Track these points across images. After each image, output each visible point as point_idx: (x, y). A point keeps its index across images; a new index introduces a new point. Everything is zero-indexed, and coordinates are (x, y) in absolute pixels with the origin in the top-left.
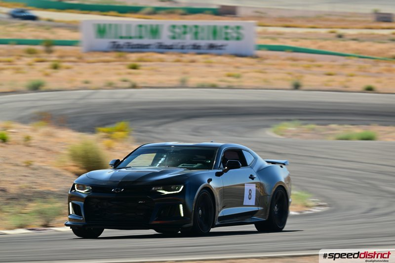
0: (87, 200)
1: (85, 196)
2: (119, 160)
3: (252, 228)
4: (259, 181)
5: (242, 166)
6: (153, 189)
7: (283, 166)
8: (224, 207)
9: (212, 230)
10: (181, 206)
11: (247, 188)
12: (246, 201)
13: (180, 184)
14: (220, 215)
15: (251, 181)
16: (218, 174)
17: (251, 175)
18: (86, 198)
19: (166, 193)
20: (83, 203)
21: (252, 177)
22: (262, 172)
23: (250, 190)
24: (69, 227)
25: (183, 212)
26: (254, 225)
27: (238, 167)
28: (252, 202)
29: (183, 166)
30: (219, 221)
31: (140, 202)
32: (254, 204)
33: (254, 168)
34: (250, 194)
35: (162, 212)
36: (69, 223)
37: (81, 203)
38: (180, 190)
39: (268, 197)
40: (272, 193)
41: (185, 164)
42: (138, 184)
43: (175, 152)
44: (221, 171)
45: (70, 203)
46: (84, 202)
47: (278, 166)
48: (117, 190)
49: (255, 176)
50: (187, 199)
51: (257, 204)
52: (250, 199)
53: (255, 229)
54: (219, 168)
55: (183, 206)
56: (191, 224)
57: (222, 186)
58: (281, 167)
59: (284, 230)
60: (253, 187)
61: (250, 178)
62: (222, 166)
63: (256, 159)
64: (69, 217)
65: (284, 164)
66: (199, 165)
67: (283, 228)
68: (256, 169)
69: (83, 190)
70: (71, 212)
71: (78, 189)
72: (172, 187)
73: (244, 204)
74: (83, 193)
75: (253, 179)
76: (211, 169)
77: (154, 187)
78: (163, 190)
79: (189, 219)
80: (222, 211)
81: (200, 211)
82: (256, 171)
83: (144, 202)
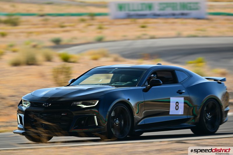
3: (189, 131)
4: (187, 96)
5: (163, 84)
6: (75, 103)
7: (222, 82)
11: (173, 100)
13: (97, 99)
14: (139, 124)
16: (146, 90)
17: (179, 90)
19: (85, 106)
20: (24, 116)
25: (97, 122)
26: (190, 129)
27: (160, 85)
28: (181, 112)
31: (63, 114)
32: (183, 114)
33: (184, 85)
34: (177, 106)
36: (18, 131)
37: (22, 115)
38: (96, 104)
39: (197, 107)
40: (202, 104)
41: (117, 83)
42: (62, 100)
44: (145, 87)
45: (18, 115)
48: (46, 105)
49: (184, 91)
50: (101, 111)
52: (177, 109)
53: (191, 133)
54: (144, 85)
55: (97, 117)
58: (220, 83)
59: (216, 133)
60: (181, 100)
61: (177, 92)
62: (147, 84)
64: (18, 126)
66: (128, 83)
67: (216, 131)
68: (186, 85)
69: (26, 104)
70: (19, 122)
71: (24, 104)
72: (90, 102)
73: (170, 114)
74: (25, 106)
75: (181, 93)
76: (135, 86)
77: (75, 102)
78: (83, 104)
79: (103, 127)
80: (143, 120)
81: (117, 121)
82: (186, 87)
83: (66, 114)
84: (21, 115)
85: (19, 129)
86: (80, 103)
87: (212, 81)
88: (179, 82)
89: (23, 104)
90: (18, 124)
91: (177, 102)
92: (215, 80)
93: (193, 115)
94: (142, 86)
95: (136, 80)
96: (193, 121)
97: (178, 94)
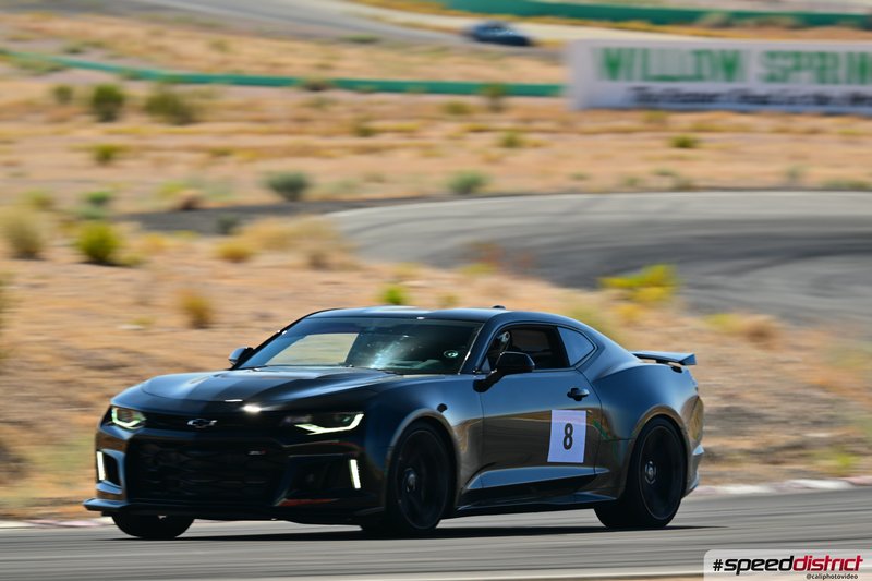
4: (596, 405)
6: (288, 420)
7: (683, 368)
9: (444, 524)
10: (353, 464)
12: (556, 453)
13: (354, 410)
14: (469, 487)
17: (574, 390)
19: (319, 430)
20: (123, 454)
21: (576, 395)
27: (530, 371)
28: (578, 454)
30: (466, 502)
31: (253, 453)
32: (582, 461)
33: (586, 373)
34: (568, 436)
36: (97, 502)
37: (119, 455)
38: (354, 424)
39: (622, 442)
40: (635, 433)
44: (484, 377)
45: (100, 455)
46: (126, 453)
47: (667, 367)
48: (200, 423)
49: (586, 392)
50: (369, 447)
51: (590, 460)
52: (567, 447)
53: (597, 522)
55: (358, 464)
56: (382, 508)
57: (481, 416)
58: (678, 370)
59: (672, 524)
60: (579, 419)
61: (569, 395)
62: (486, 366)
63: (599, 348)
64: (99, 487)
65: (684, 363)
66: (430, 361)
67: (669, 522)
68: (591, 373)
69: (128, 421)
70: (102, 476)
71: (119, 419)
72: (336, 416)
73: (549, 460)
74: (126, 428)
75: (579, 399)
76: (454, 373)
77: (289, 415)
78: (313, 422)
80: (477, 477)
81: (412, 476)
82: (591, 378)
83: (263, 453)
84: (110, 452)
85: (102, 495)
86: (305, 419)
87: (652, 363)
88: (572, 363)
89: (115, 421)
90: (99, 481)
91: (569, 426)
92: (660, 360)
94: (474, 374)
95: (455, 355)
97: (572, 399)
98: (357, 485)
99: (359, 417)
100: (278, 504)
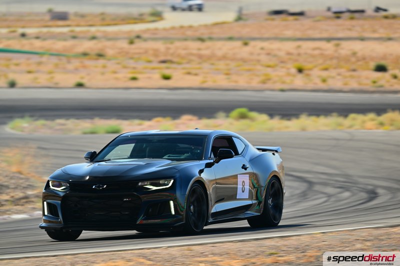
0: (64, 199)
1: (62, 194)
2: (95, 152)
3: (245, 224)
4: (252, 171)
6: (140, 184)
7: (276, 153)
8: (217, 202)
9: (205, 228)
10: (172, 203)
11: (240, 179)
12: (240, 194)
13: (169, 178)
14: (213, 210)
15: (244, 171)
16: (209, 165)
17: (244, 165)
18: (63, 196)
19: (154, 188)
20: (60, 202)
21: (244, 167)
22: (254, 161)
23: (243, 182)
24: (44, 230)
25: (175, 210)
26: (246, 220)
28: (246, 195)
29: (169, 156)
30: (212, 218)
31: (125, 200)
32: (248, 198)
33: (246, 157)
34: (243, 186)
35: (150, 210)
37: (57, 202)
38: (170, 185)
39: (263, 188)
40: (266, 184)
41: (171, 155)
43: (159, 141)
44: (212, 161)
45: (45, 203)
46: (62, 201)
47: (270, 153)
48: (99, 187)
49: (248, 166)
50: (178, 194)
51: (251, 198)
52: (243, 192)
54: (210, 158)
55: (174, 203)
56: (184, 222)
57: (214, 178)
58: (274, 154)
59: (279, 224)
60: (247, 179)
61: (243, 168)
62: (212, 156)
63: (246, 146)
64: (44, 218)
65: (276, 151)
66: (186, 155)
68: (248, 158)
69: (59, 187)
70: (47, 213)
71: (53, 186)
72: (161, 182)
73: (237, 197)
74: (58, 190)
75: (246, 169)
76: (201, 159)
77: (140, 182)
78: (151, 185)
79: (181, 217)
80: (215, 207)
81: (192, 207)
82: (248, 160)
83: (130, 199)
86: (148, 183)
88: (240, 153)
89: (51, 187)
90: (44, 215)
93: (257, 199)
96: (258, 208)
97: (244, 170)
98: (173, 213)
99: (172, 181)
100: (138, 223)
